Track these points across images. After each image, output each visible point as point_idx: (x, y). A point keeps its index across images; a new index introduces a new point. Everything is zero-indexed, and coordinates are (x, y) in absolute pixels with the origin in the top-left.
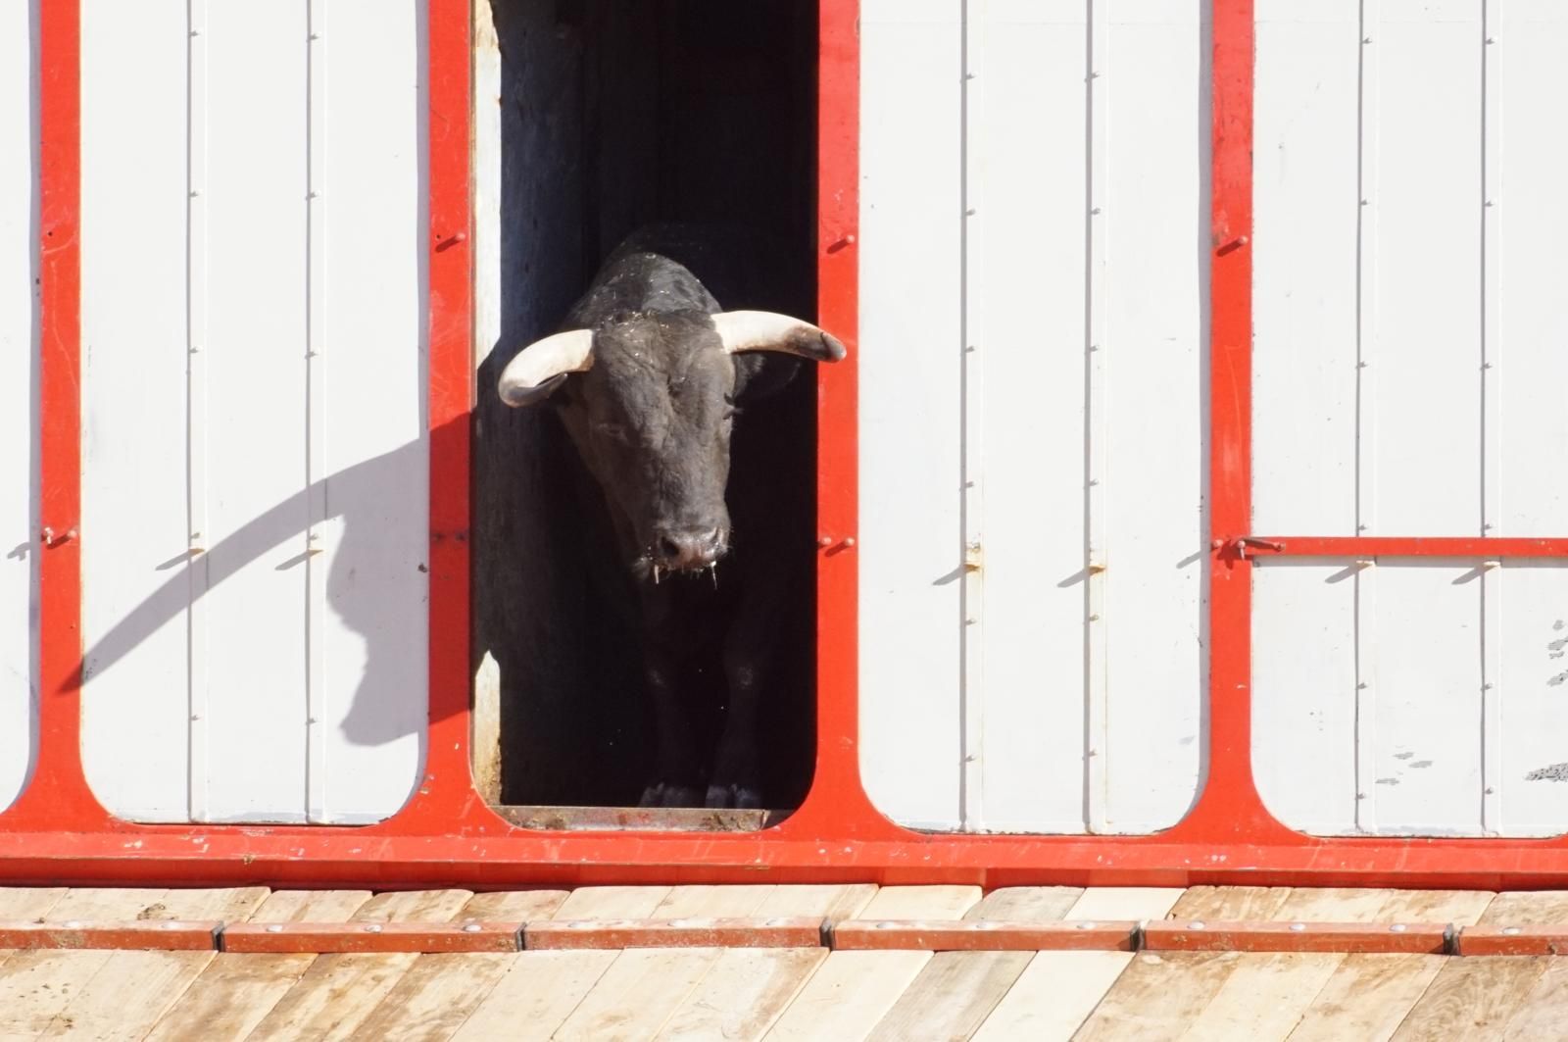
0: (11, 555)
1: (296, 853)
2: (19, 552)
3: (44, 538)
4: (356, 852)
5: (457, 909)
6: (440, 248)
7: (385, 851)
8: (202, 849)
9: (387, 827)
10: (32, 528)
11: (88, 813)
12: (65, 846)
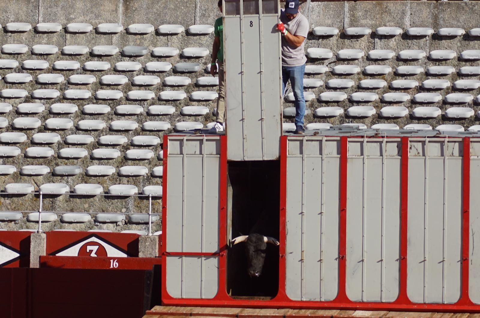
0: (396, 261)
1: (441, 308)
2: (397, 260)
3: (401, 258)
4: (450, 308)
5: (467, 316)
6: (465, 212)
7: (455, 308)
8: (426, 307)
9: (455, 304)
10: (399, 256)
11: (408, 302)
12: (404, 306)
